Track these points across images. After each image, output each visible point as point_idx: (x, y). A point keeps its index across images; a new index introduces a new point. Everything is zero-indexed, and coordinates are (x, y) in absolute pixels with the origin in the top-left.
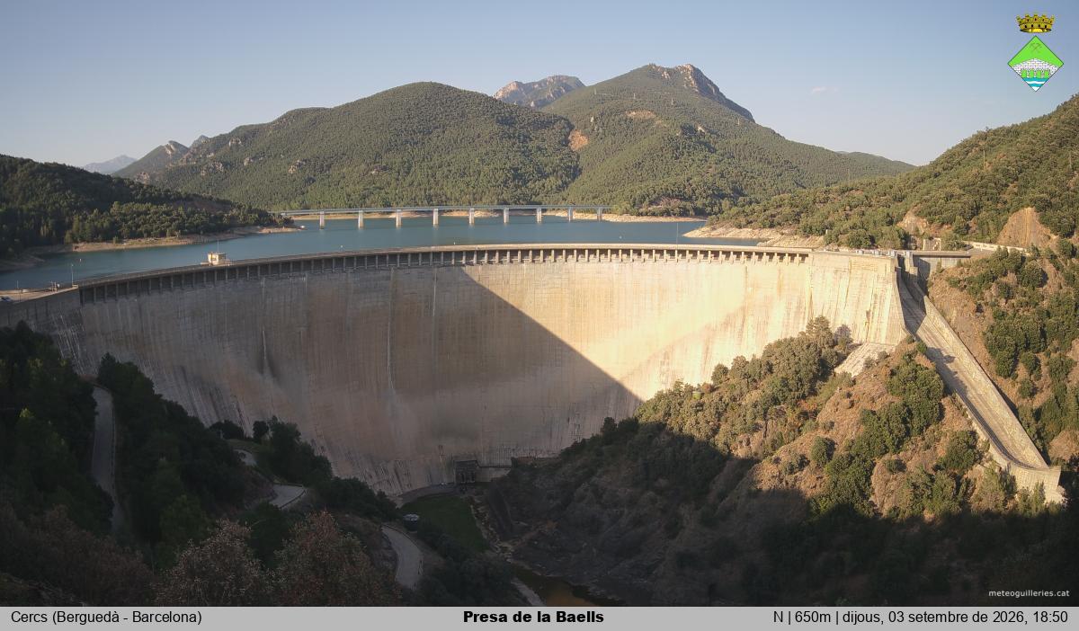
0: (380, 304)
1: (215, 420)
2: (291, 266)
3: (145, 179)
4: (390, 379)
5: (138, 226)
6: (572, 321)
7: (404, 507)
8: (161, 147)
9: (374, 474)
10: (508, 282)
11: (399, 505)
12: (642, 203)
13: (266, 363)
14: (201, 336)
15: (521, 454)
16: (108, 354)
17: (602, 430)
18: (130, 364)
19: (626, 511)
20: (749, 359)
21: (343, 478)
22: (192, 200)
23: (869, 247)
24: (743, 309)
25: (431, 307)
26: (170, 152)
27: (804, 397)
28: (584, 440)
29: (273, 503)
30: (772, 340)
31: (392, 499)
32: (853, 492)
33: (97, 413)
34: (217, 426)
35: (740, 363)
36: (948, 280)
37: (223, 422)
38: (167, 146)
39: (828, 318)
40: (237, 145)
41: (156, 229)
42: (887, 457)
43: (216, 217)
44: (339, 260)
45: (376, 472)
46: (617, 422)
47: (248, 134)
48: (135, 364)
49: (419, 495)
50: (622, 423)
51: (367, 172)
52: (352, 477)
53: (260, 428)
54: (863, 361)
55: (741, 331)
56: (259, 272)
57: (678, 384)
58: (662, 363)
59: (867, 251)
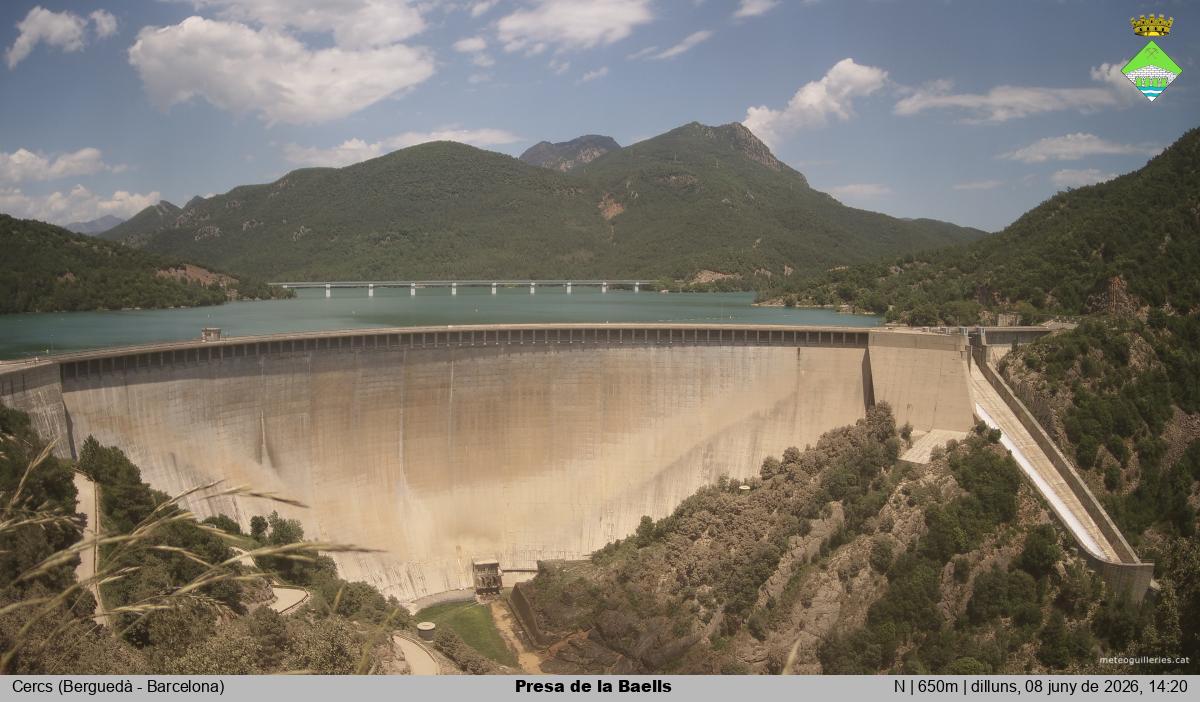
0: (391, 388)
1: (209, 515)
2: (293, 345)
3: (134, 244)
4: (401, 473)
5: (127, 295)
6: (605, 409)
7: (418, 614)
8: (151, 208)
9: (384, 577)
10: (534, 366)
11: (413, 612)
12: (683, 278)
13: (265, 451)
14: (193, 419)
15: (549, 556)
16: (91, 437)
17: (638, 531)
18: (115, 448)
19: (665, 619)
20: (802, 450)
21: (350, 582)
22: (184, 269)
23: (936, 325)
24: (796, 394)
25: (448, 393)
26: (161, 214)
27: (865, 492)
28: (618, 541)
29: (273, 607)
30: (828, 428)
31: (404, 605)
32: (921, 594)
33: (78, 502)
34: (211, 521)
35: (791, 456)
36: (1024, 359)
37: (217, 516)
38: (158, 206)
39: (890, 403)
40: (235, 208)
41: (145, 298)
42: (957, 556)
43: (211, 288)
44: (346, 340)
45: (387, 575)
46: (655, 521)
47: (248, 197)
48: (121, 448)
49: (435, 601)
50: (660, 522)
51: (377, 241)
52: (361, 581)
53: (258, 524)
54: (930, 450)
55: (793, 421)
56: (257, 350)
57: (722, 479)
58: (706, 456)
59: (933, 328)
